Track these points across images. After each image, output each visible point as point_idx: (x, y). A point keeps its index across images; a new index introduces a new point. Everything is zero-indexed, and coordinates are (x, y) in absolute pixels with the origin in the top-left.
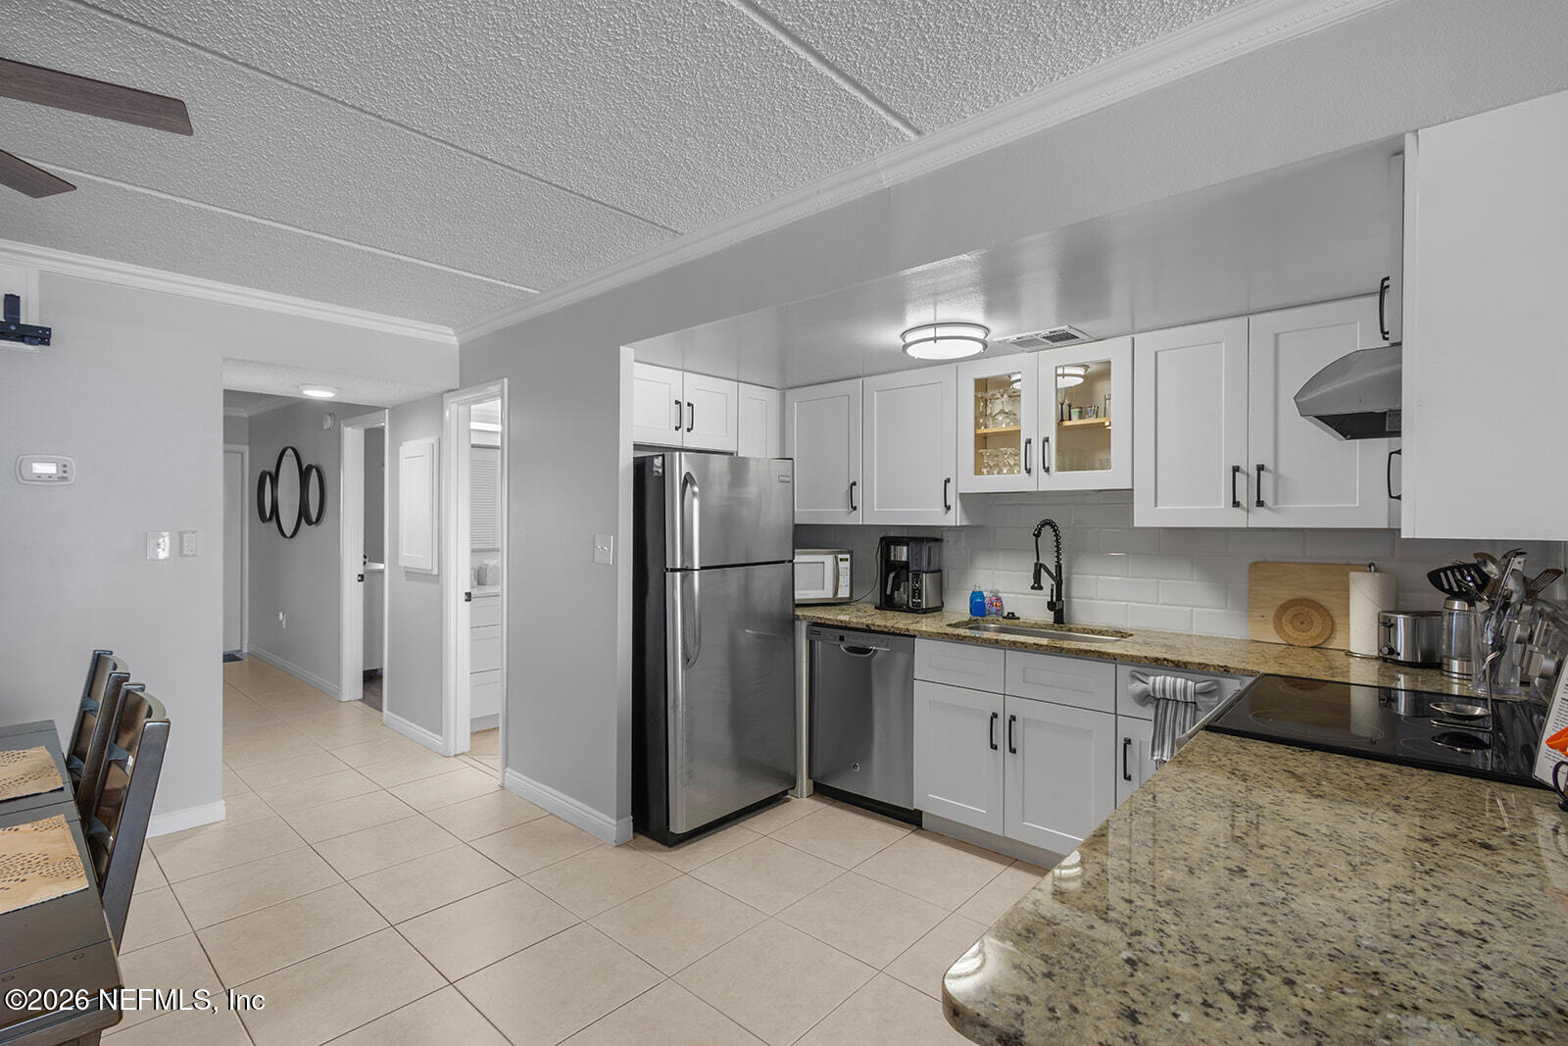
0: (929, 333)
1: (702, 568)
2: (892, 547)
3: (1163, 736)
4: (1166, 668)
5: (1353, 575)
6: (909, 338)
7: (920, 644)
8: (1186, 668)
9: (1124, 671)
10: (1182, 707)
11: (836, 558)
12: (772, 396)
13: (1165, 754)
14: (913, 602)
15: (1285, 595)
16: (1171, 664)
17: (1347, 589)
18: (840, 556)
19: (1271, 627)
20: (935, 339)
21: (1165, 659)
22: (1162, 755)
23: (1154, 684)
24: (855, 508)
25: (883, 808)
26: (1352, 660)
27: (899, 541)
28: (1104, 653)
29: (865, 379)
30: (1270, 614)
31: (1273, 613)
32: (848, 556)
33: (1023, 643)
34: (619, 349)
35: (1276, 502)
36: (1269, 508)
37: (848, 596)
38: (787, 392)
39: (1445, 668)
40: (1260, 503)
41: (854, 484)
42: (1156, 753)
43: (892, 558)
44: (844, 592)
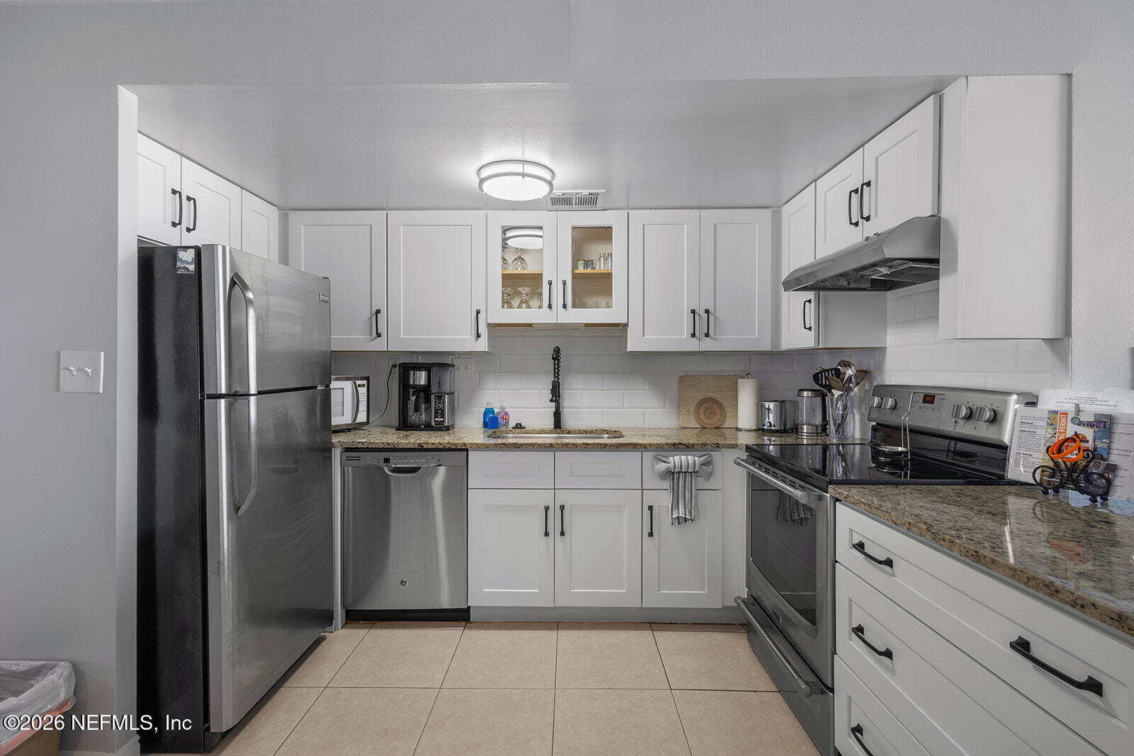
0: (517, 168)
1: (260, 393)
2: (412, 372)
3: (678, 499)
4: (680, 450)
5: (740, 381)
6: (485, 174)
7: (472, 455)
8: (693, 448)
9: (648, 456)
10: (688, 476)
11: (355, 383)
12: (273, 213)
13: (681, 512)
14: (435, 421)
15: (700, 396)
16: (683, 447)
17: (736, 390)
18: (358, 382)
19: (693, 418)
20: (524, 175)
21: (680, 444)
22: (678, 513)
23: (674, 462)
24: (379, 335)
25: (418, 615)
26: (739, 433)
27: (418, 367)
28: (637, 444)
29: (389, 212)
30: (692, 408)
31: (694, 407)
32: (365, 382)
33: (574, 444)
34: (116, 90)
35: (715, 334)
36: (712, 338)
37: (365, 420)
38: (292, 214)
39: (800, 430)
40: (707, 335)
41: (378, 312)
42: (674, 512)
43: (411, 383)
44: (362, 418)
